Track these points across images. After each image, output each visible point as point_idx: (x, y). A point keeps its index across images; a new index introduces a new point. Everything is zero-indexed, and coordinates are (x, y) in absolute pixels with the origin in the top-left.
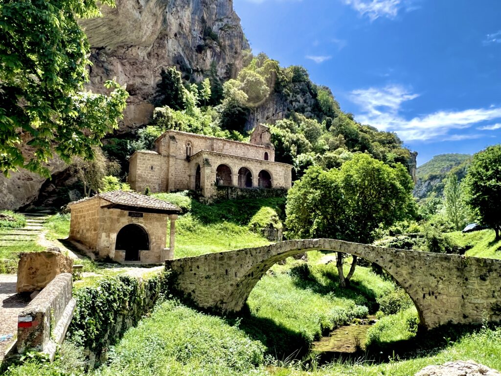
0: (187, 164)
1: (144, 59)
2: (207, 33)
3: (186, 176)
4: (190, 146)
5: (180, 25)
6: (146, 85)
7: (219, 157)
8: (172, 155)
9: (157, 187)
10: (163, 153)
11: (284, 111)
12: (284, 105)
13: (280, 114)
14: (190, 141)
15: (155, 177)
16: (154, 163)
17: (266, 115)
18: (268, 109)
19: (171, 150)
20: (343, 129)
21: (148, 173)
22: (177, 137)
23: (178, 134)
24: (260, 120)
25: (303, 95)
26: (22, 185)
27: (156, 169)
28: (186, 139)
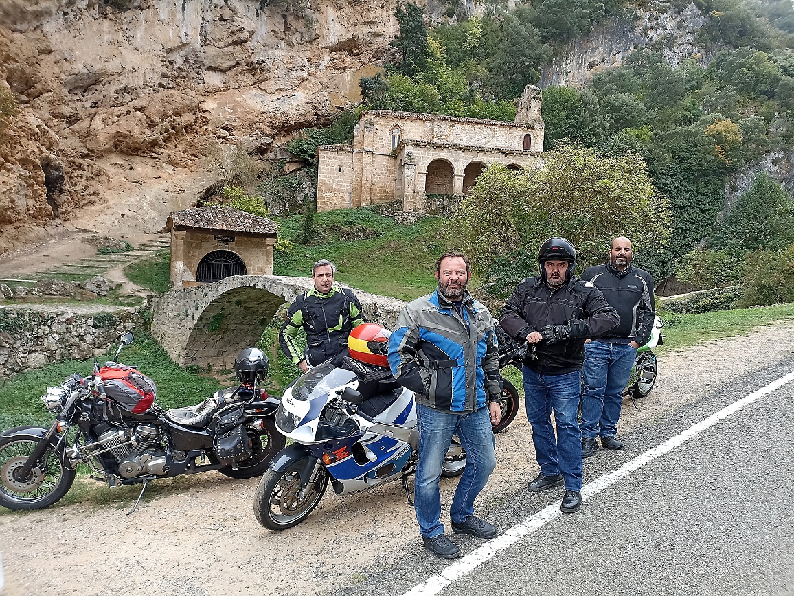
0: (392, 161)
3: (391, 179)
6: (379, 35)
7: (431, 150)
8: (366, 149)
9: (347, 198)
10: (356, 147)
11: (626, 49)
12: (629, 40)
13: (618, 57)
14: (397, 125)
15: (344, 184)
16: (344, 163)
17: (589, 61)
18: (594, 50)
19: (366, 143)
20: (743, 73)
21: (334, 177)
22: (377, 121)
23: (378, 115)
24: (575, 72)
25: (679, 12)
26: (169, 198)
27: (346, 170)
28: (392, 122)
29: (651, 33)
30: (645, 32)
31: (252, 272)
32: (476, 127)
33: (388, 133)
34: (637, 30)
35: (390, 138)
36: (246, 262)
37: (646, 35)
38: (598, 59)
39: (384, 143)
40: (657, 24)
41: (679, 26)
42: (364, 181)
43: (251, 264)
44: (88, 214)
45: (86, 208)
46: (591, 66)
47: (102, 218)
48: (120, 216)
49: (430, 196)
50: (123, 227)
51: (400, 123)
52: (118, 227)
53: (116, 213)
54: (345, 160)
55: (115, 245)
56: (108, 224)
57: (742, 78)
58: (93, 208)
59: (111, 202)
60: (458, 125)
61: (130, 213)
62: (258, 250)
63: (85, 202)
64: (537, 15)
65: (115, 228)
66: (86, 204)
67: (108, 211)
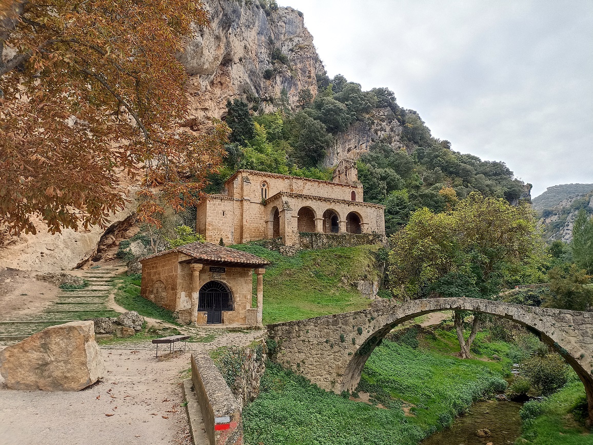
0: (262, 208)
1: (206, 88)
2: (276, 56)
3: (262, 222)
4: (266, 187)
5: (245, 47)
6: (209, 118)
7: (300, 199)
8: (246, 198)
9: (230, 236)
10: (237, 196)
11: (368, 141)
12: (368, 136)
13: (364, 146)
14: (265, 181)
15: (227, 225)
16: (226, 209)
17: (347, 147)
18: (350, 140)
19: (245, 193)
20: (439, 160)
21: (219, 220)
22: (250, 177)
23: (251, 173)
24: (341, 154)
25: (390, 123)
26: (79, 238)
27: (229, 215)
28: (261, 179)
29: (379, 133)
30: (376, 132)
31: (238, 299)
32: (321, 185)
33: (259, 187)
34: (372, 130)
35: (260, 191)
36: (234, 290)
37: (377, 134)
38: (352, 146)
39: (256, 194)
40: (382, 128)
41: (392, 130)
42: (245, 223)
43: (238, 292)
44: (11, 254)
45: (9, 247)
46: (349, 150)
47: (24, 257)
48: (40, 255)
49: (302, 235)
50: (44, 265)
51: (267, 179)
52: (40, 265)
53: (35, 251)
54: (227, 206)
55: (74, 281)
56: (30, 262)
57: (439, 164)
58: (15, 248)
59: (30, 242)
60: (309, 183)
61: (48, 252)
62: (242, 279)
63: (8, 242)
64: (320, 115)
65: (37, 266)
66: (9, 244)
67: (29, 250)
